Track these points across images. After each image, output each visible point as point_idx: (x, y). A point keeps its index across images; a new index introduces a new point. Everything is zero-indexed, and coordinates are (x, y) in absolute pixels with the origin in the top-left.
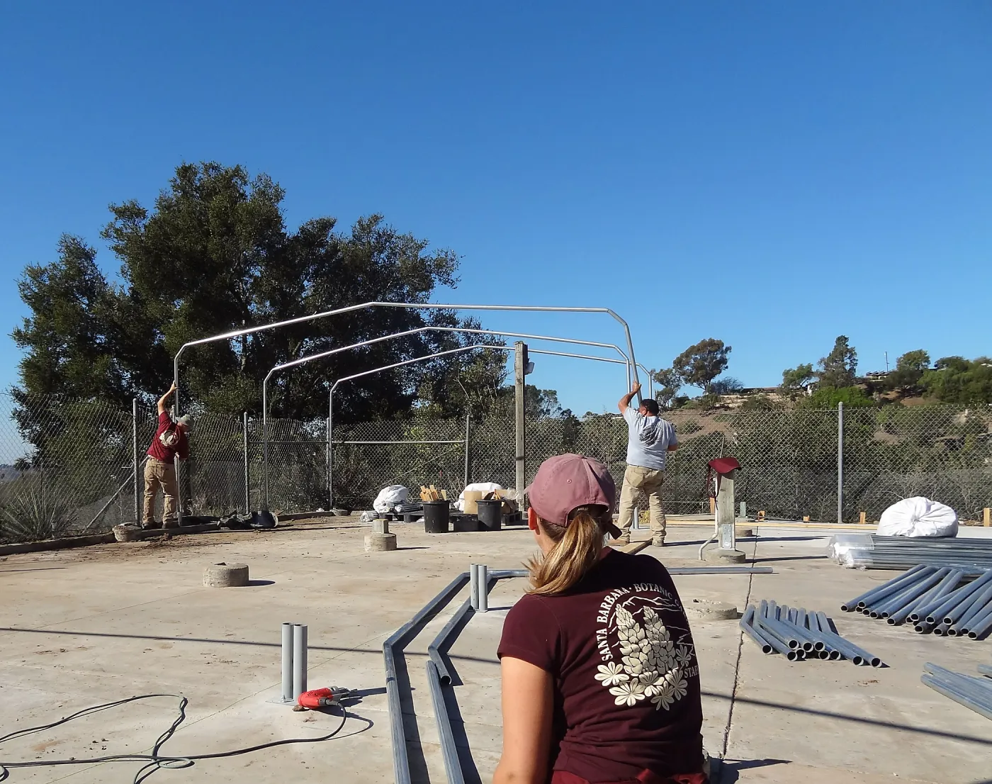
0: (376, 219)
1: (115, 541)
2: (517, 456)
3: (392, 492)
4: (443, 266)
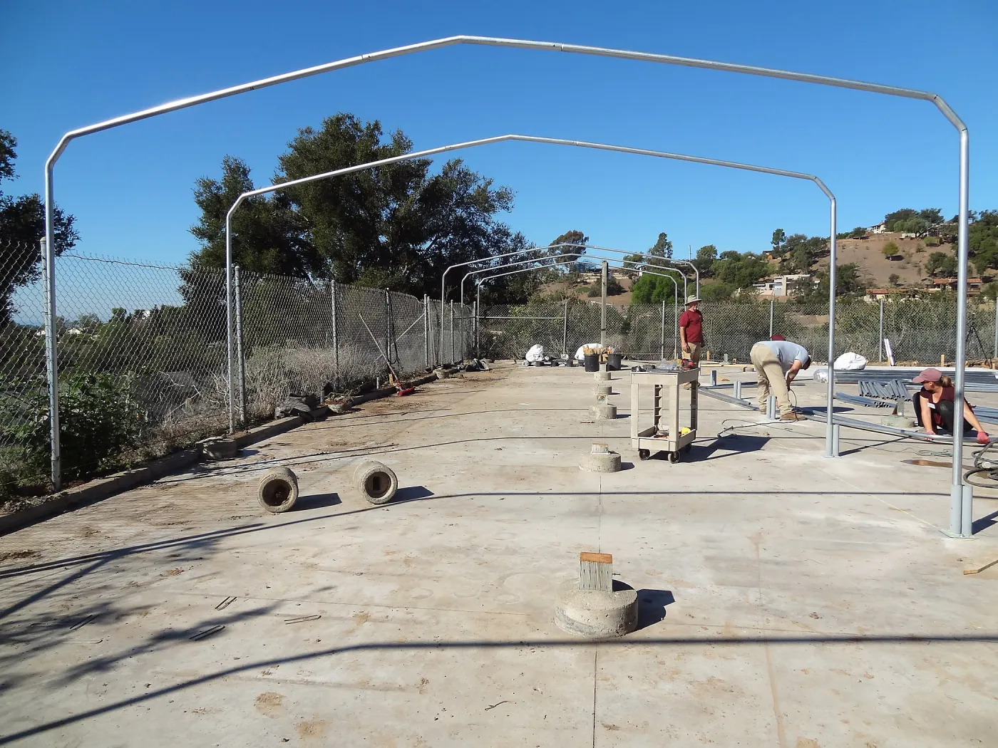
0: (458, 162)
1: (438, 379)
2: (602, 328)
3: (539, 349)
4: (503, 197)
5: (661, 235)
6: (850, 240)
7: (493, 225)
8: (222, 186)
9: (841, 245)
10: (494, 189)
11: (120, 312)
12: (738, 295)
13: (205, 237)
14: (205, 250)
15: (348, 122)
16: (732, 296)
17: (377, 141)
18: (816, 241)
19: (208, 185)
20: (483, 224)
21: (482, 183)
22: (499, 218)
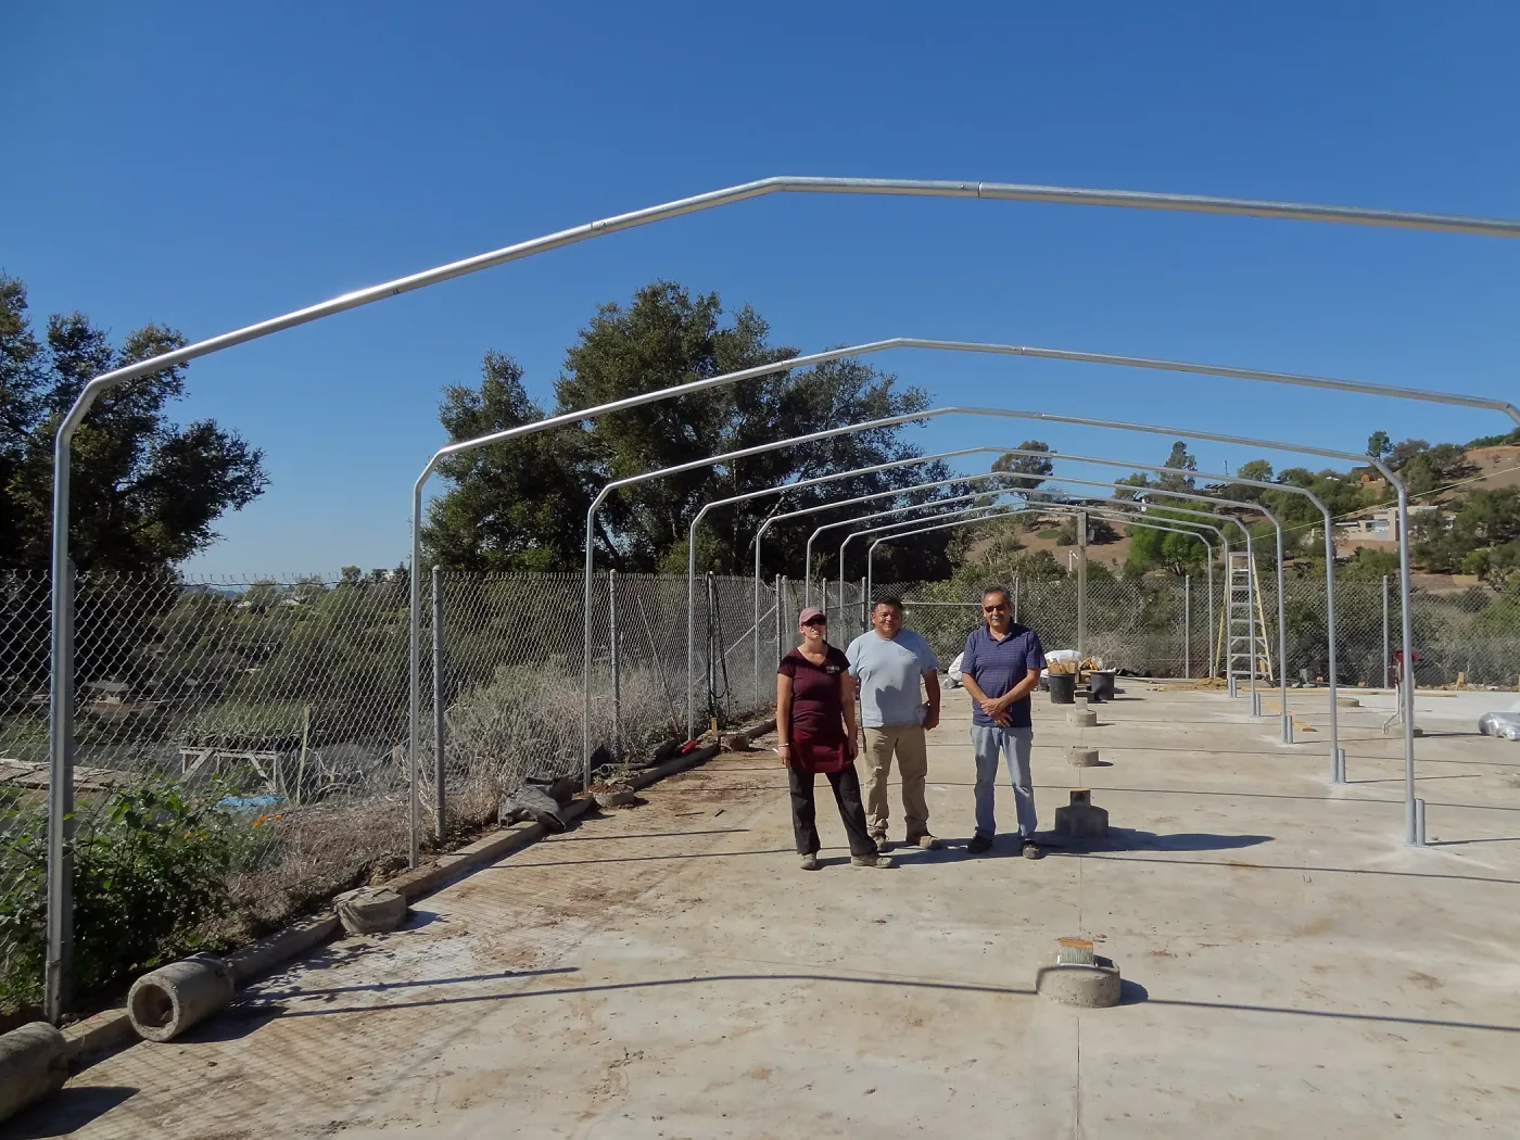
4: (913, 404)
5: (1176, 445)
6: (1507, 447)
7: (896, 447)
8: (480, 396)
9: (1491, 455)
10: (898, 390)
11: (351, 572)
12: (1311, 541)
13: (453, 475)
14: (451, 495)
15: (670, 294)
16: (1302, 542)
17: (713, 323)
18: (1446, 452)
19: (459, 395)
20: (881, 447)
21: (878, 382)
22: (907, 435)
